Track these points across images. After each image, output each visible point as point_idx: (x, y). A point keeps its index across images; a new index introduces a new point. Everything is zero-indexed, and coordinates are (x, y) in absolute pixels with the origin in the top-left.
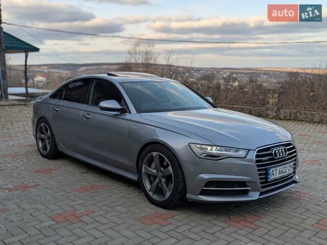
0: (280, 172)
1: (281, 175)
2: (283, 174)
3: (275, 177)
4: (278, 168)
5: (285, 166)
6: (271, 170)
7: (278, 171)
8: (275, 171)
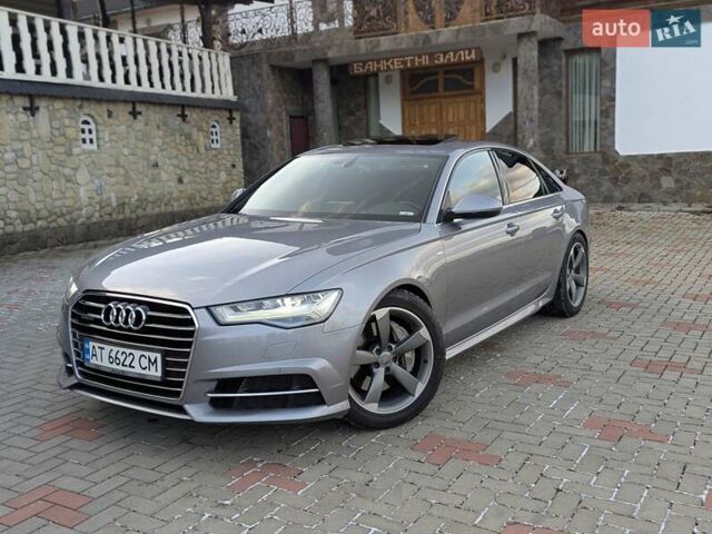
0: (110, 357)
1: (114, 366)
2: (120, 368)
3: (99, 363)
4: (108, 348)
5: (128, 351)
6: (91, 344)
7: (106, 353)
8: (98, 351)
